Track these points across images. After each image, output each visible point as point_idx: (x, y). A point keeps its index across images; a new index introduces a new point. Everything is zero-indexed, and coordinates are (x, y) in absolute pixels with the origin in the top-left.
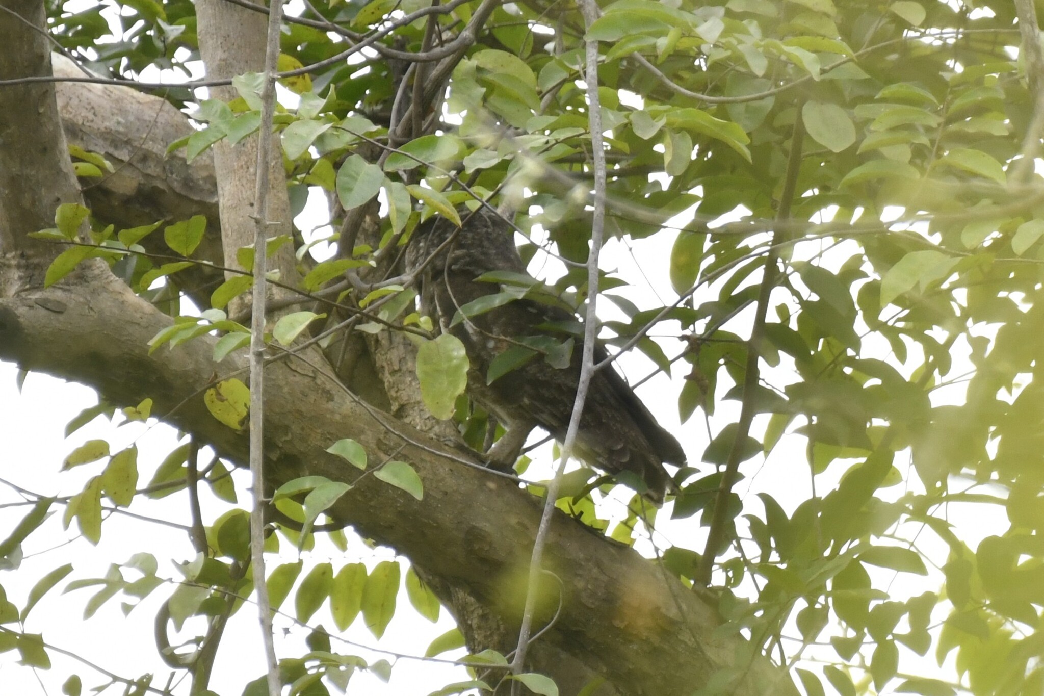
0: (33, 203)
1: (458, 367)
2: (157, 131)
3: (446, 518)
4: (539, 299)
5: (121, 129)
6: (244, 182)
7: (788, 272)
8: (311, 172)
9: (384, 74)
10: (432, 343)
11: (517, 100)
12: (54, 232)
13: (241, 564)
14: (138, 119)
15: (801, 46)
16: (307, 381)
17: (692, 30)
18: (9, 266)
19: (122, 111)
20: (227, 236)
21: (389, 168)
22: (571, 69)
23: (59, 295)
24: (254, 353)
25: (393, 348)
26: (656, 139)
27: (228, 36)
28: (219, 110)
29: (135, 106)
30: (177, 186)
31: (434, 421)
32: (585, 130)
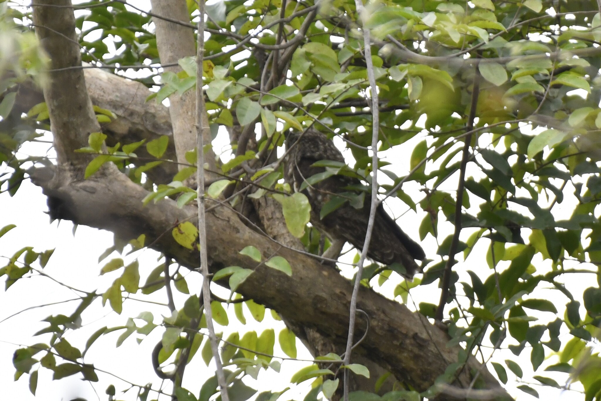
0: (76, 136)
1: (305, 210)
2: (138, 99)
3: (302, 291)
4: (346, 174)
5: (118, 99)
6: (186, 120)
7: (475, 154)
8: (220, 116)
9: (254, 64)
10: (290, 198)
11: (327, 68)
12: (89, 149)
13: (196, 320)
14: (127, 93)
15: (478, 26)
16: (225, 223)
17: (420, 21)
18: (65, 170)
19: (119, 90)
20: (178, 149)
21: (264, 103)
22: (355, 51)
23: (92, 184)
24: (199, 197)
25: (268, 207)
26: (404, 81)
27: (173, 44)
28: (172, 78)
29: (125, 87)
30: (150, 128)
31: (292, 243)
32: (366, 79)
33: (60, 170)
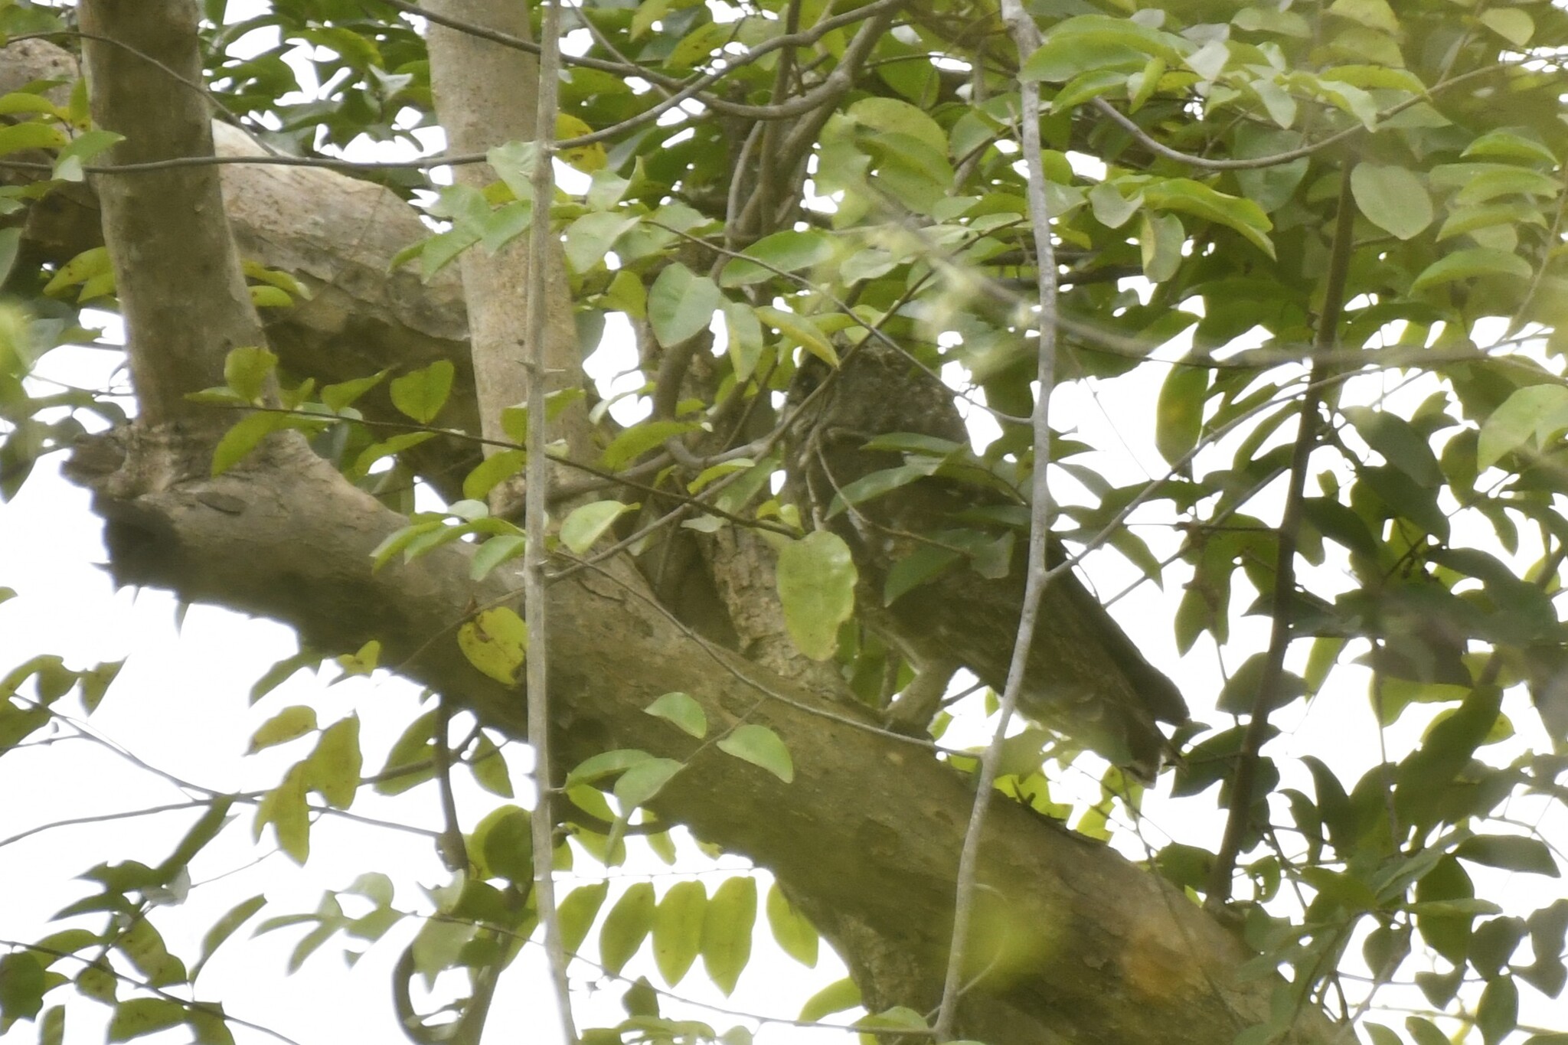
0: (191, 349)
1: (840, 581)
2: (375, 234)
3: (827, 809)
4: (961, 475)
5: (320, 233)
6: (509, 308)
7: (1336, 425)
8: (609, 289)
9: (715, 138)
10: (799, 544)
11: (920, 173)
12: (223, 393)
13: (519, 888)
14: (345, 217)
15: (1348, 80)
16: (612, 606)
17: (1181, 62)
18: (156, 445)
19: (321, 206)
20: (485, 390)
21: (729, 282)
22: (999, 125)
23: (233, 487)
24: (530, 568)
25: (740, 553)
26: (1133, 226)
27: (479, 88)
28: (468, 200)
29: (340, 198)
30: (406, 317)
31: (804, 662)
32: (1023, 216)
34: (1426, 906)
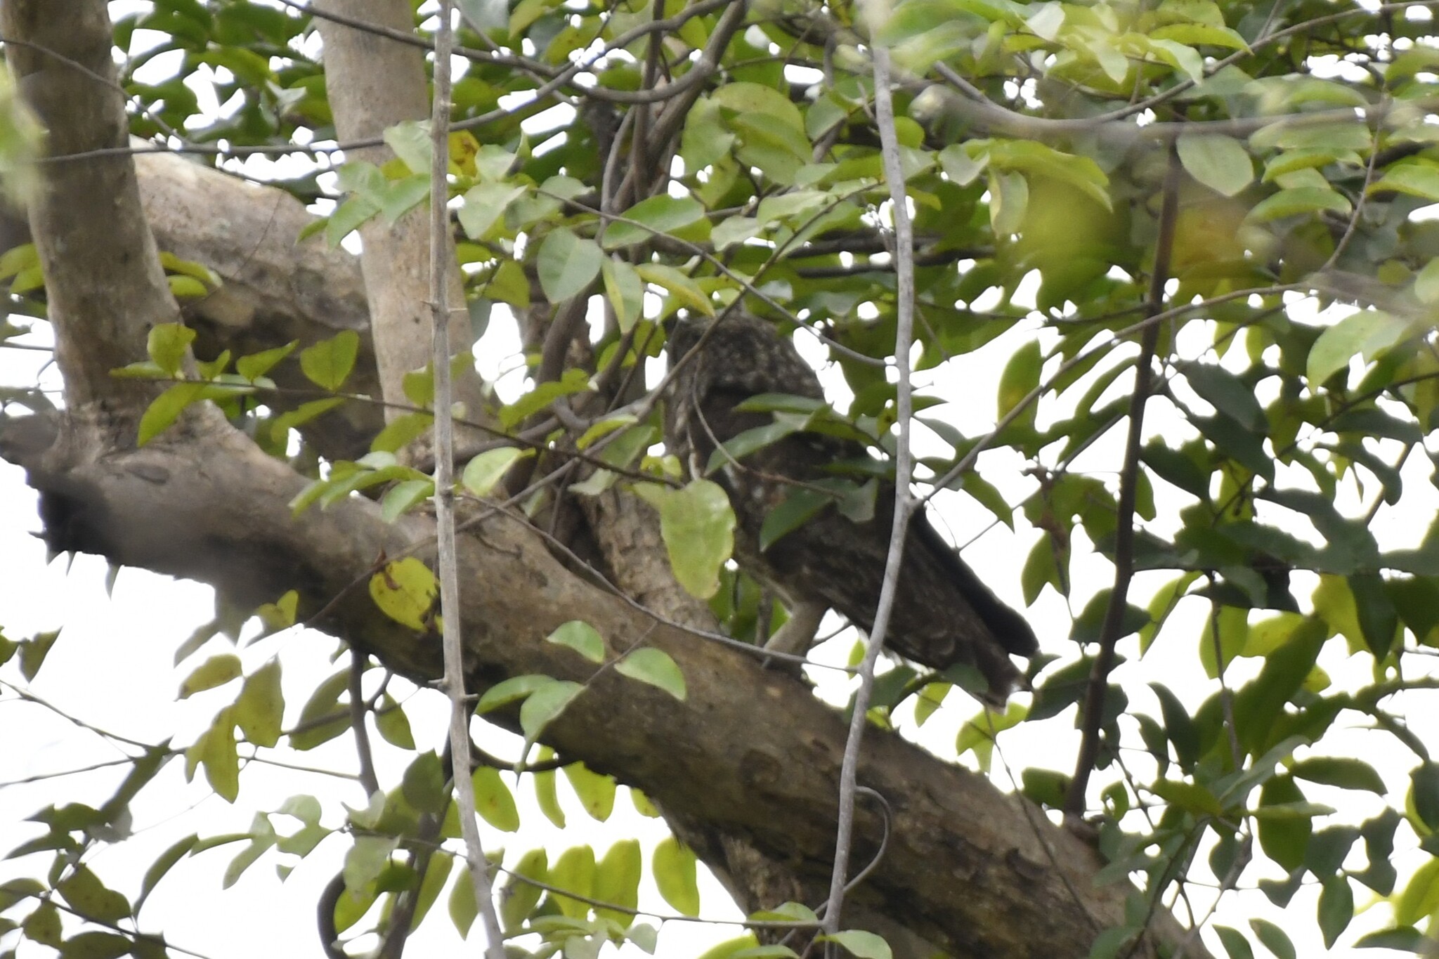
0: (115, 332)
1: (719, 526)
2: (277, 234)
3: (713, 740)
4: (826, 431)
5: (226, 235)
6: (405, 289)
7: (1168, 375)
8: (494, 279)
9: (585, 141)
10: (681, 495)
11: (779, 149)
12: (146, 367)
13: (434, 818)
14: (249, 219)
15: (1177, 39)
16: (509, 560)
17: (1021, 25)
18: (86, 423)
19: (227, 211)
20: (385, 366)
21: (610, 245)
22: (850, 105)
23: (157, 458)
24: (441, 494)
25: (623, 516)
26: (980, 186)
27: (371, 88)
28: (368, 177)
29: (245, 202)
30: (309, 310)
31: (686, 613)
32: (879, 180)
33: (72, 421)
34: (1267, 809)
